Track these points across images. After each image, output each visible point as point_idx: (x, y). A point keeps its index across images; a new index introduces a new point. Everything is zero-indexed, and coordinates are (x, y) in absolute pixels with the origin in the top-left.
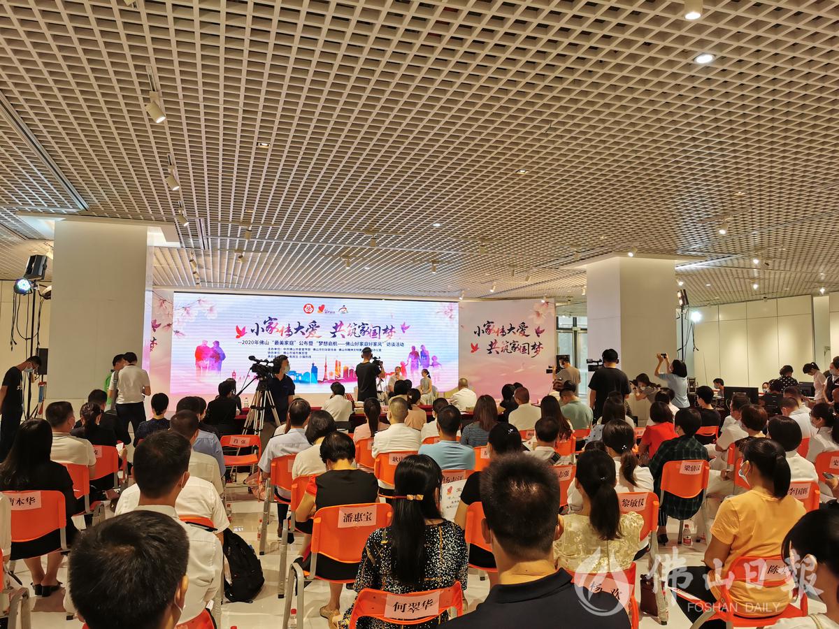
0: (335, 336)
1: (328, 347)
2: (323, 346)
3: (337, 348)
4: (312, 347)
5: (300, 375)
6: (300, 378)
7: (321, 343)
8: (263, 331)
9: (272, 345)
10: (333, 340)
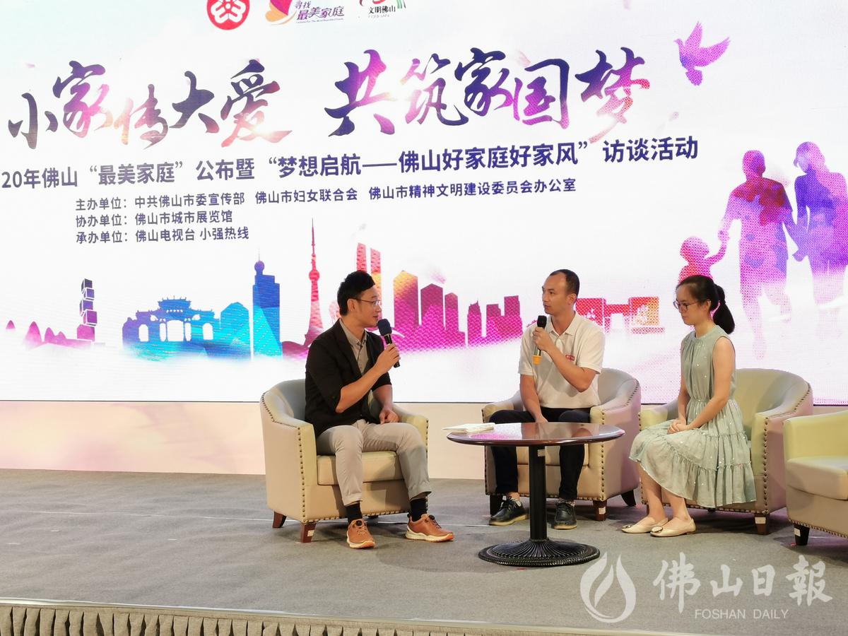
0: (347, 128)
1: (319, 182)
2: (296, 182)
3: (361, 182)
4: (249, 188)
5: (207, 316)
6: (208, 333)
7: (287, 166)
8: (53, 126)
9: (90, 187)
10: (341, 147)
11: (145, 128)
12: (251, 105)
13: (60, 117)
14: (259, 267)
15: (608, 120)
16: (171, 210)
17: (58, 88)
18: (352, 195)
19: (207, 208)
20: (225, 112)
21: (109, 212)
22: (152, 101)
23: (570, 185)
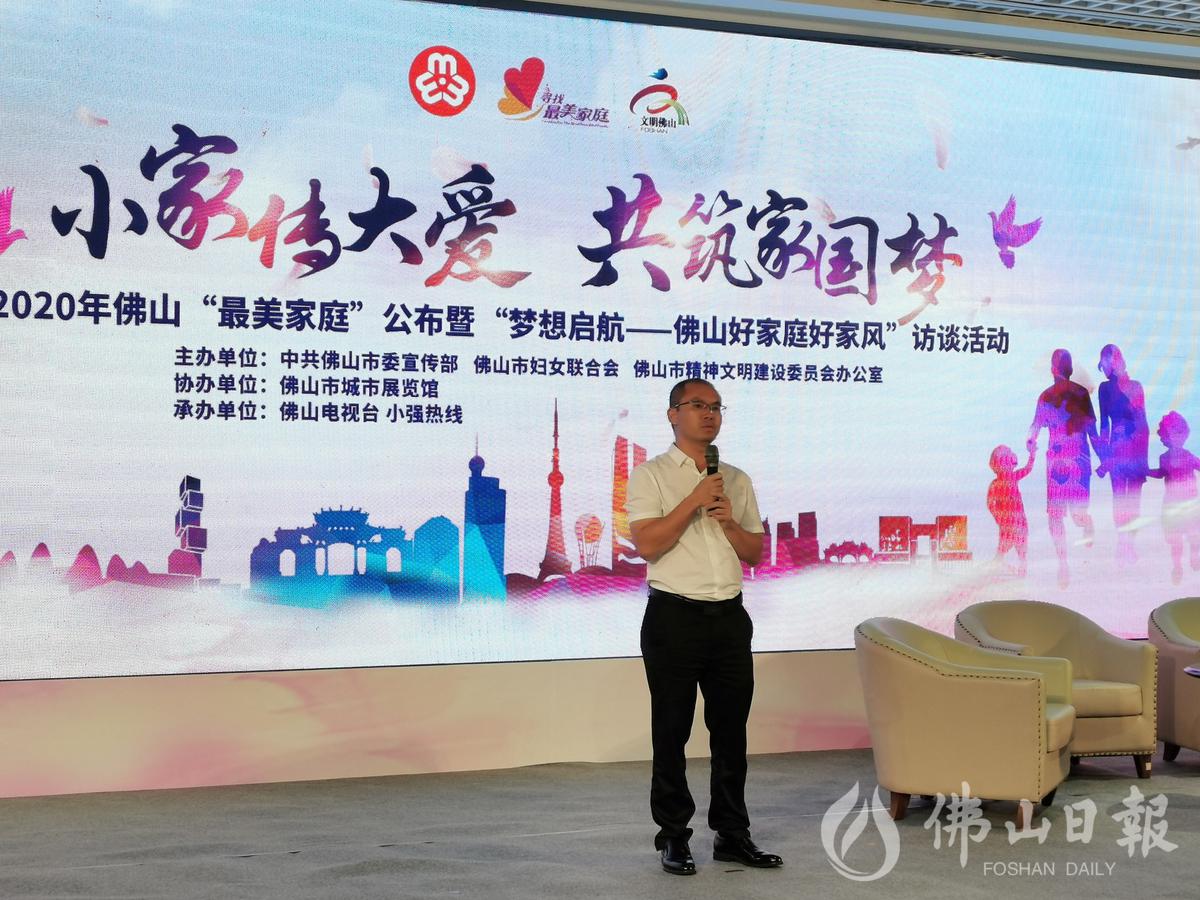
0: (607, 277)
1: (566, 348)
2: (534, 345)
3: (624, 353)
4: (465, 350)
5: (393, 537)
6: (393, 562)
7: (521, 321)
8: (139, 225)
9: (203, 328)
10: (600, 302)
11: (302, 246)
12: (473, 229)
13: (151, 209)
14: (477, 464)
15: (917, 299)
16: (339, 374)
17: (150, 165)
18: (611, 369)
19: (400, 375)
20: (432, 236)
21: (236, 371)
22: (315, 206)
23: (876, 374)
